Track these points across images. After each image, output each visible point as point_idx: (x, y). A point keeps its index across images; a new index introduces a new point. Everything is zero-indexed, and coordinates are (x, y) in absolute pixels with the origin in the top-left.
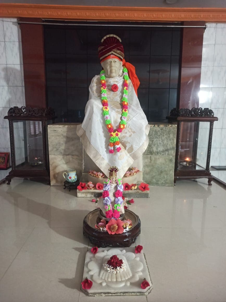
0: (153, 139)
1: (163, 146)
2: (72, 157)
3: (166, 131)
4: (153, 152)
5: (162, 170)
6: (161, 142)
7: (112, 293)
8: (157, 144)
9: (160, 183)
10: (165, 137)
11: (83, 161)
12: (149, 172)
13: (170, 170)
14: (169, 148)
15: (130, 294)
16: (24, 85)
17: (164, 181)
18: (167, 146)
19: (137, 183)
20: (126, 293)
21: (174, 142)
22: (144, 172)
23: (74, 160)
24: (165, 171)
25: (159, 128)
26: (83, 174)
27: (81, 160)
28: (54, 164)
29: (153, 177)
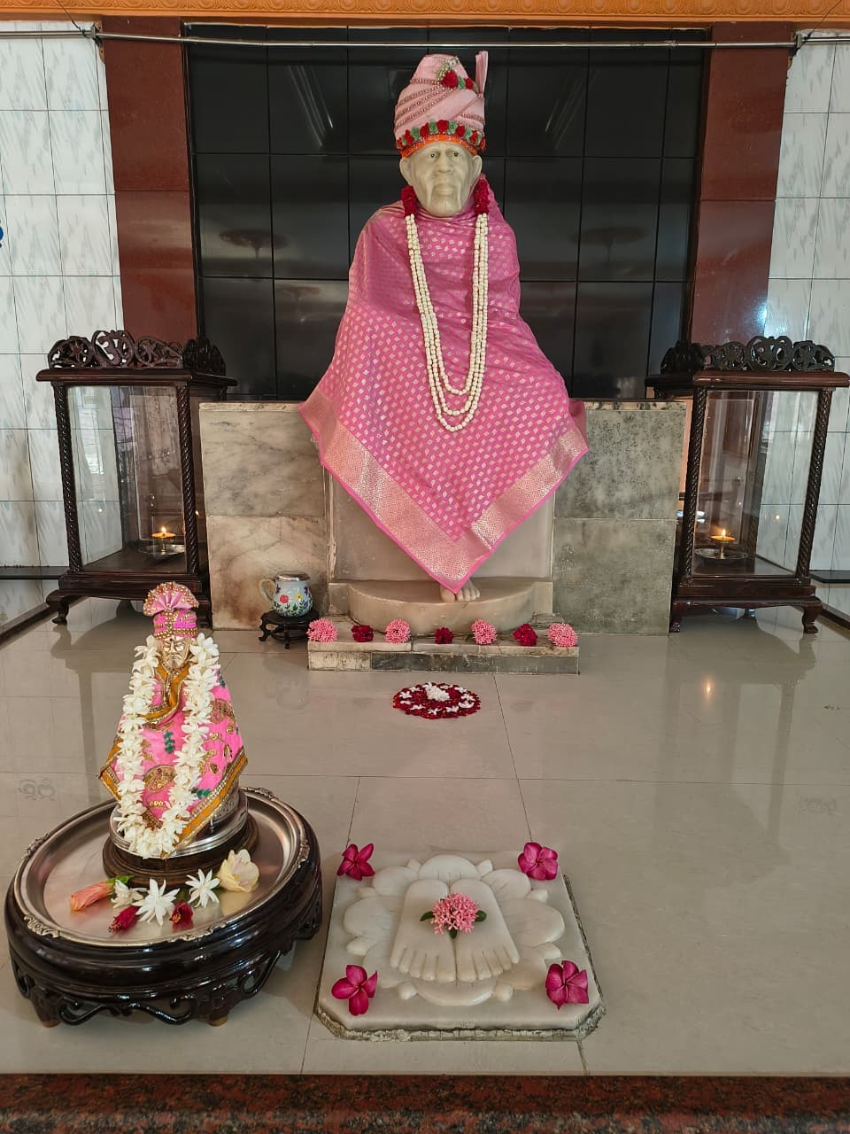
0: (596, 458)
1: (634, 482)
2: (292, 521)
3: (643, 425)
4: (594, 509)
5: (628, 575)
6: (624, 468)
7: (440, 1030)
8: (610, 474)
9: (616, 621)
10: (639, 448)
12: (578, 583)
13: (658, 574)
14: (653, 493)
15: (515, 1033)
16: (117, 271)
17: (634, 615)
18: (646, 484)
19: (534, 621)
20: (497, 1028)
22: (560, 580)
23: (296, 534)
24: (638, 577)
25: (619, 412)
26: (329, 588)
27: (324, 534)
28: (224, 550)
29: (591, 600)
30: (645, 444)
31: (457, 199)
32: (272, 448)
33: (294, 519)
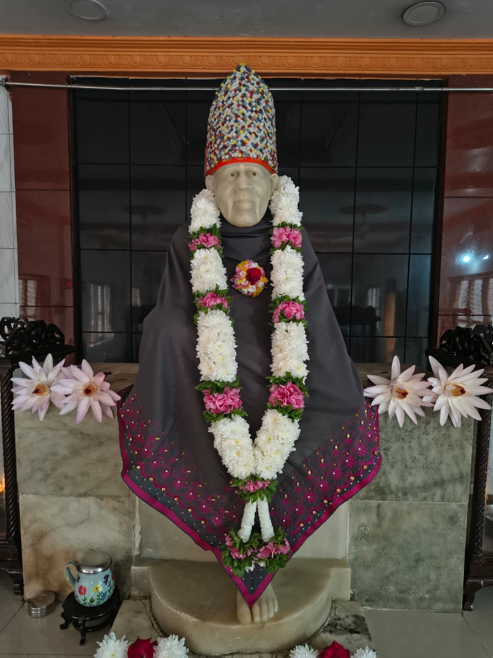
0: (390, 444)
1: (426, 468)
2: (98, 500)
4: (388, 492)
5: (422, 554)
6: (416, 454)
8: (403, 460)
9: (411, 597)
10: (430, 437)
11: (137, 515)
12: (373, 561)
13: (451, 554)
14: (445, 478)
16: (16, 246)
17: (429, 592)
18: (438, 470)
21: (464, 456)
22: (356, 558)
23: (104, 513)
24: (432, 556)
26: (132, 571)
27: (130, 514)
28: (35, 527)
29: (387, 578)
30: (436, 433)
31: (255, 213)
32: (81, 433)
33: (102, 499)
